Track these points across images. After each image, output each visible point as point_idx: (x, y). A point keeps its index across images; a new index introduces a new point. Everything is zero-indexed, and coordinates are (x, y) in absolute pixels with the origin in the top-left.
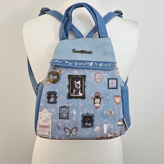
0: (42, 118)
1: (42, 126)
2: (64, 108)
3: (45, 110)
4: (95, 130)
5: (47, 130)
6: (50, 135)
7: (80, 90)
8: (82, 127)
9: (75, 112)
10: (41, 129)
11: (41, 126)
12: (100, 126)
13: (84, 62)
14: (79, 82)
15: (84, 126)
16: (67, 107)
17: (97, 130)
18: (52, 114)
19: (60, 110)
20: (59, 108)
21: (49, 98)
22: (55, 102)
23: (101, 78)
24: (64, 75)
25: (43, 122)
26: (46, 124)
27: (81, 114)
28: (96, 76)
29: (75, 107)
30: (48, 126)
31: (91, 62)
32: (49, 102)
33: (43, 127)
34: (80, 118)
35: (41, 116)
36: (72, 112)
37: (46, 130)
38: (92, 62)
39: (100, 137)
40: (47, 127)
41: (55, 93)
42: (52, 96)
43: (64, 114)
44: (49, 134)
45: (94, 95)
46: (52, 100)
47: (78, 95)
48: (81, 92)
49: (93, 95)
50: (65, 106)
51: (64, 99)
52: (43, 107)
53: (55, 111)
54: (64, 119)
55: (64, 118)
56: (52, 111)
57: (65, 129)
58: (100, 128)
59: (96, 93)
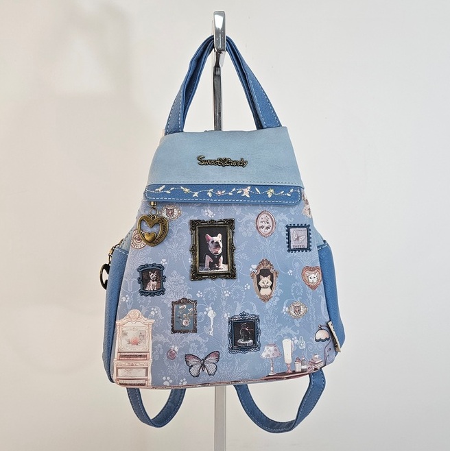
0: (125, 334)
1: (126, 356)
2: (183, 303)
3: (134, 313)
4: (264, 355)
5: (141, 363)
6: (150, 377)
7: (222, 258)
8: (231, 349)
9: (211, 314)
10: (124, 364)
11: (124, 354)
12: (274, 345)
13: (228, 187)
14: (218, 238)
15: (235, 347)
16: (192, 301)
17: (268, 355)
18: (153, 321)
19: (173, 309)
20: (170, 305)
21: (144, 281)
22: (160, 291)
23: (271, 224)
24: (181, 221)
25: (129, 343)
26: (138, 349)
27: (227, 316)
28: (260, 220)
29: (212, 301)
30: (145, 354)
31: (245, 186)
32: (143, 292)
33: (130, 356)
34: (226, 329)
35: (124, 329)
36: (205, 313)
37: (137, 364)
38: (249, 188)
39: (278, 374)
40: (140, 356)
41: (159, 269)
42: (152, 276)
43: (184, 319)
44: (147, 375)
45: (258, 267)
46: (152, 285)
47: (218, 269)
48: (225, 262)
49: (255, 267)
50: (186, 299)
51: (182, 281)
52: (129, 307)
53: (160, 314)
54: (184, 332)
55: (184, 328)
56: (153, 313)
57: (187, 357)
58: (276, 350)
59: (262, 263)
